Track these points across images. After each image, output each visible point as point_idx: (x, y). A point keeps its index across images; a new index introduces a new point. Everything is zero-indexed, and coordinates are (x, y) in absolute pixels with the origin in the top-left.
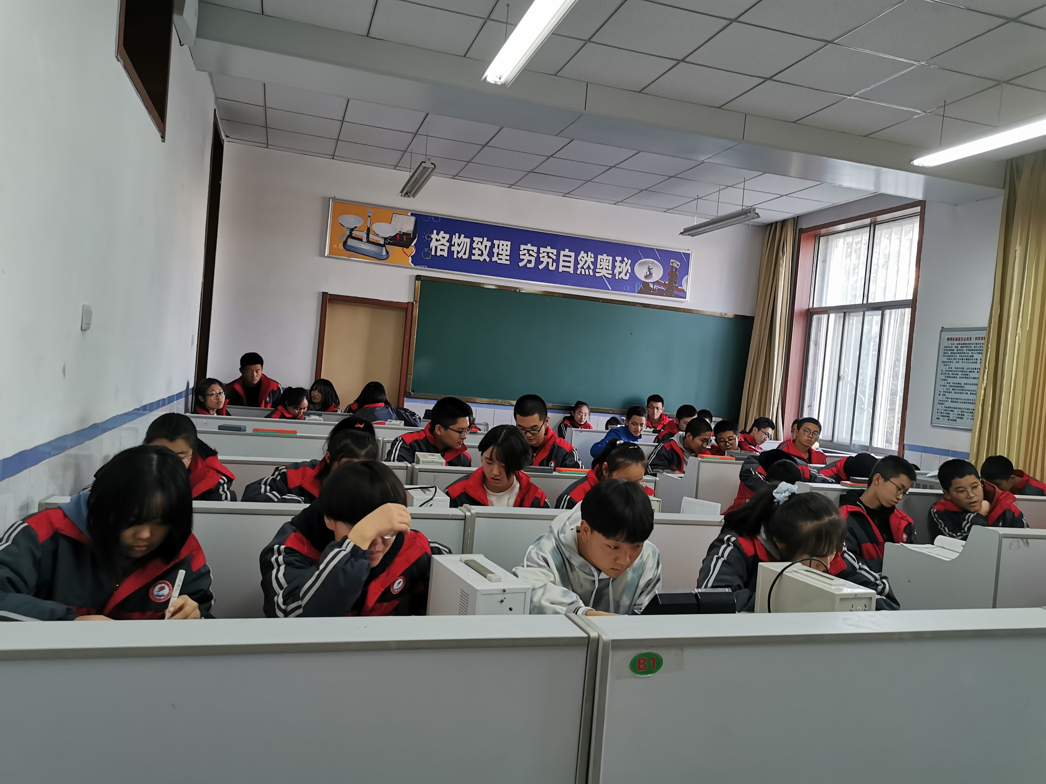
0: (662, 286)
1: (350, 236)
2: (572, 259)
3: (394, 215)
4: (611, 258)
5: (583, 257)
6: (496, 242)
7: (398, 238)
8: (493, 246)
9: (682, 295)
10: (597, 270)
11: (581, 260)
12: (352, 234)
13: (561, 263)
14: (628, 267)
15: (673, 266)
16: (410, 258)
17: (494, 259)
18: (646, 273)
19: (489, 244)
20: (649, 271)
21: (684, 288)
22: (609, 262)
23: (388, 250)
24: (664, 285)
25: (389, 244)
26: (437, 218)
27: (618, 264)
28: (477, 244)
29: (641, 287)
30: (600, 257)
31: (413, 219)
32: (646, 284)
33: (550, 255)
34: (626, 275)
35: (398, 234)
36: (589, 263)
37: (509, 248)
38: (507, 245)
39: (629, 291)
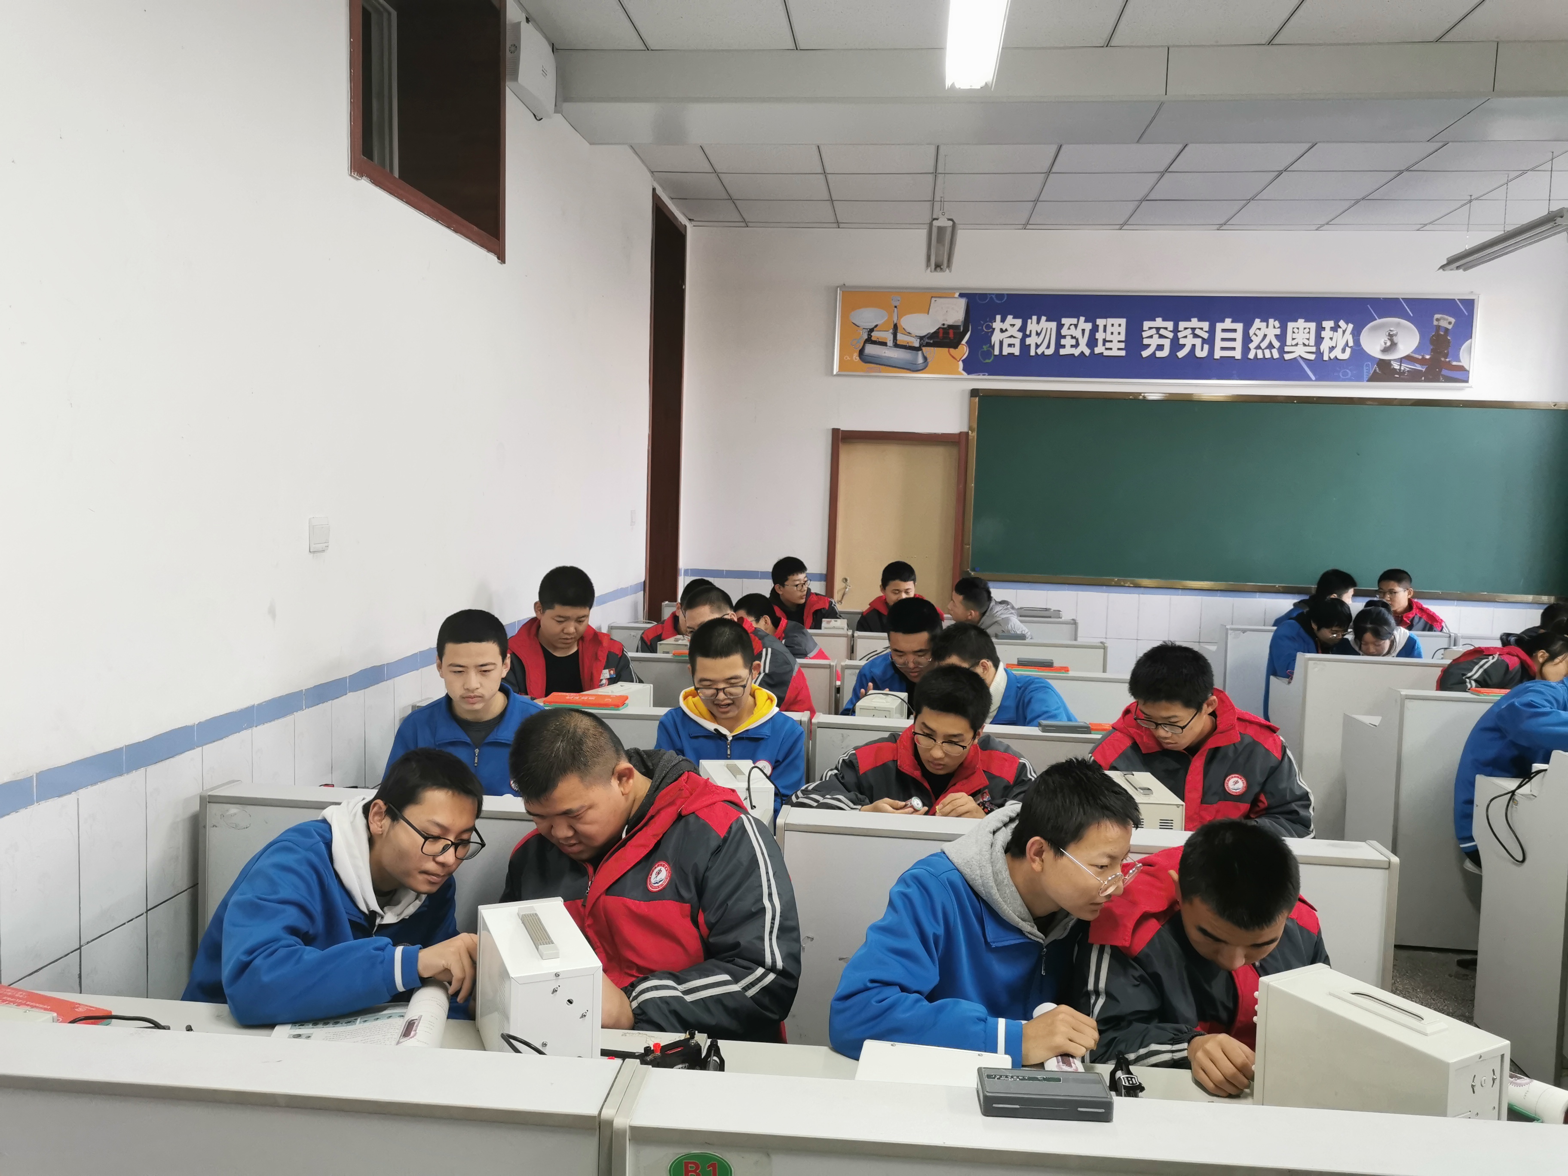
0: (1417, 365)
1: (869, 340)
2: (1239, 335)
3: (933, 299)
4: (1313, 326)
5: (1260, 329)
6: (1100, 322)
7: (941, 335)
8: (1095, 329)
9: (1461, 375)
10: (1287, 349)
11: (1255, 334)
12: (871, 336)
13: (1218, 344)
14: (1348, 336)
15: (1438, 327)
16: (961, 364)
17: (1097, 350)
18: (1383, 344)
19: (1088, 326)
20: (1391, 340)
21: (1464, 362)
22: (1309, 333)
23: (925, 354)
24: (1422, 361)
25: (928, 345)
26: (1000, 296)
27: (1326, 334)
28: (1069, 328)
29: (1375, 370)
30: (1291, 325)
31: (963, 302)
32: (1384, 365)
33: (1197, 332)
34: (1344, 351)
35: (939, 328)
36: (1271, 338)
37: (1123, 330)
38: (1120, 325)
39: (1350, 380)
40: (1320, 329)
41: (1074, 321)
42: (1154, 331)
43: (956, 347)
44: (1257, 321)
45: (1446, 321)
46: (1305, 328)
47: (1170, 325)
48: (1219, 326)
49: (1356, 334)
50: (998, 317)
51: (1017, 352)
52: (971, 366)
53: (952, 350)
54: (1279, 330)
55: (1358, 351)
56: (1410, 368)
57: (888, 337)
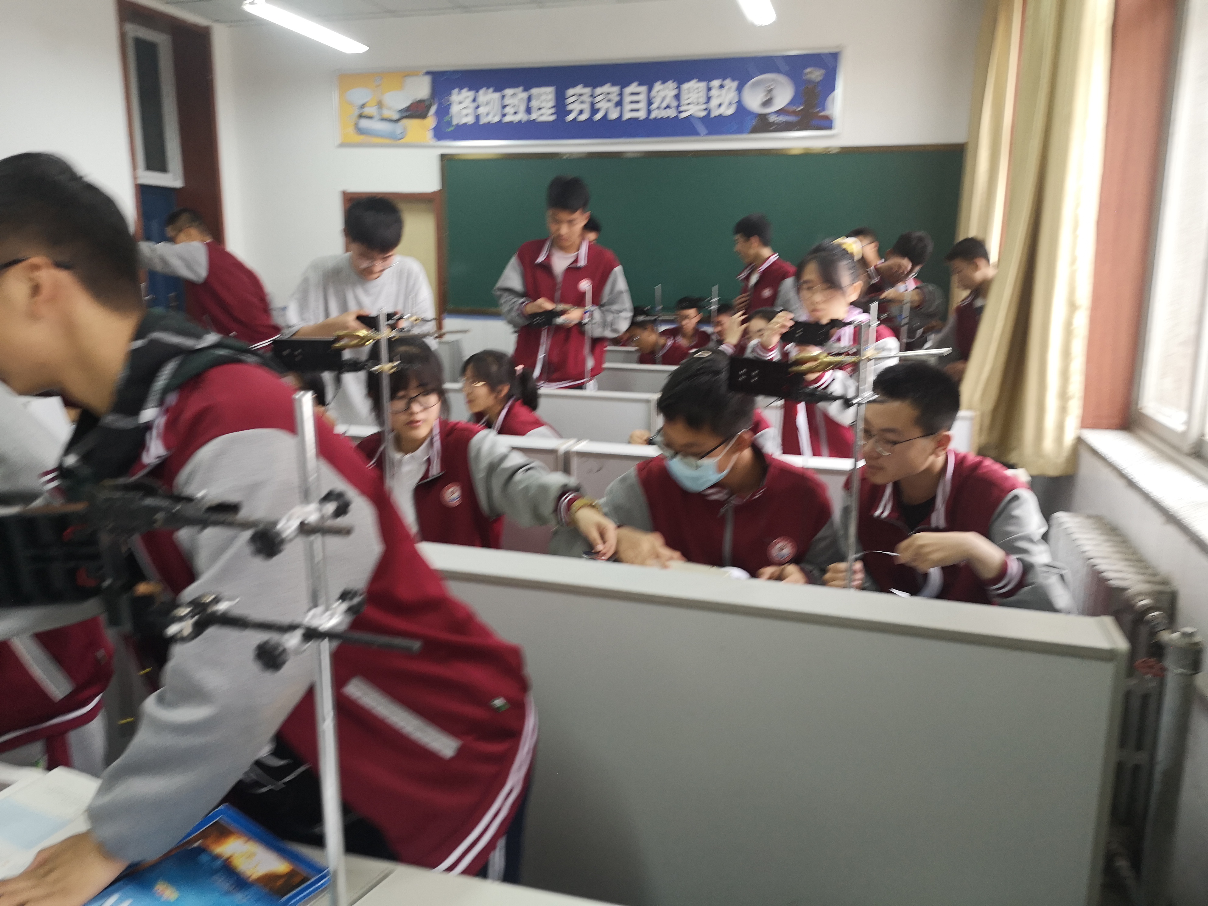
0: (790, 116)
2: (642, 97)
3: (406, 77)
5: (660, 91)
6: (534, 91)
7: (414, 108)
8: (530, 97)
9: (827, 124)
10: (682, 108)
11: (656, 96)
12: (363, 111)
13: (627, 107)
14: (733, 93)
15: (810, 79)
16: (431, 132)
17: (533, 117)
18: (762, 99)
19: (525, 95)
20: (769, 95)
21: (829, 112)
22: (700, 92)
23: (403, 125)
24: (794, 113)
25: (406, 117)
26: (457, 72)
27: (714, 92)
28: (510, 98)
29: (754, 123)
30: (686, 86)
31: (428, 79)
32: (762, 118)
33: (610, 96)
34: (729, 107)
35: (412, 102)
36: (669, 98)
37: (552, 97)
38: (550, 93)
39: (734, 133)
40: (709, 88)
41: (514, 91)
42: (576, 97)
43: (426, 118)
44: (658, 83)
45: (815, 74)
46: (696, 88)
47: (588, 91)
48: (628, 90)
49: (739, 91)
50: (455, 91)
51: (472, 122)
52: (439, 134)
53: (423, 120)
54: (676, 90)
55: (741, 107)
56: (784, 119)
57: (374, 112)
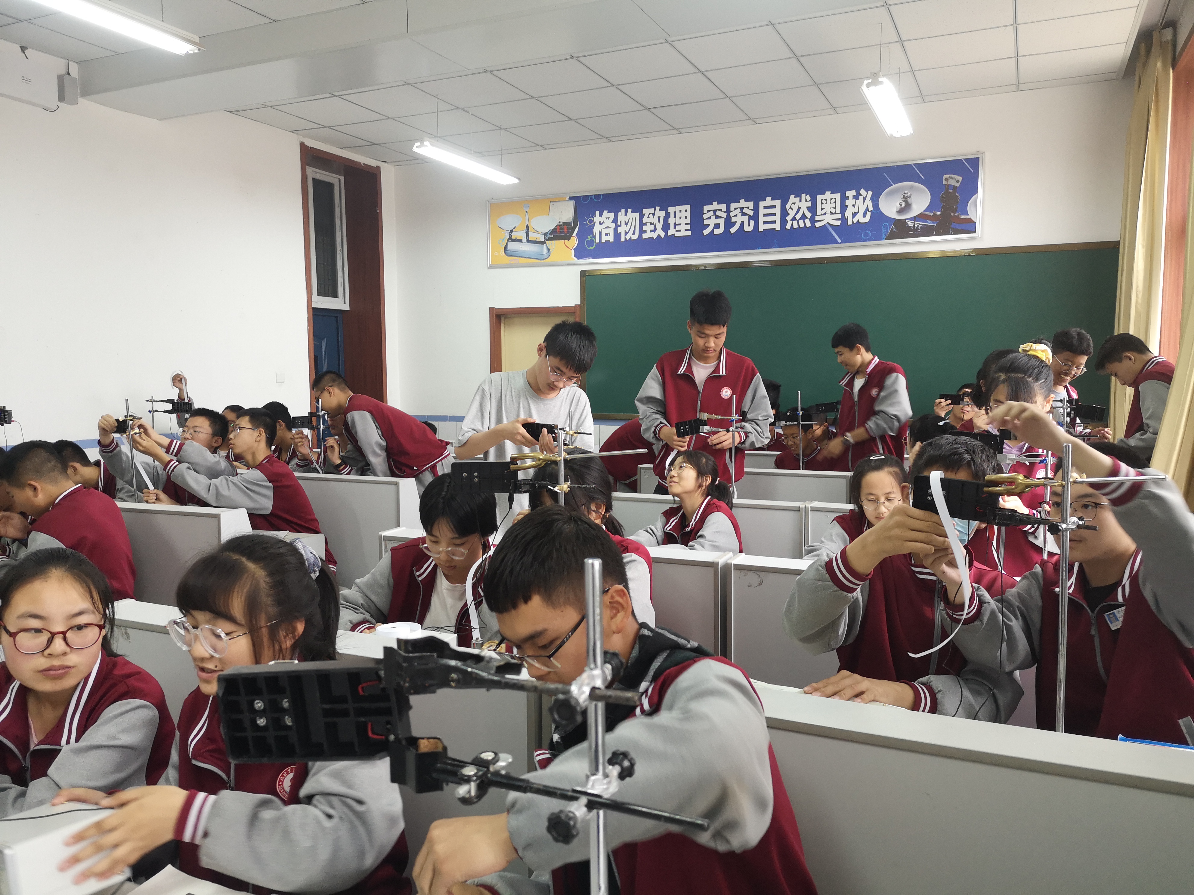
0: (929, 221)
1: (510, 239)
2: (778, 211)
3: (552, 203)
4: (838, 196)
8: (668, 215)
12: (511, 235)
13: (762, 219)
14: (869, 203)
15: (948, 186)
19: (663, 214)
20: (906, 202)
21: (971, 216)
24: (934, 218)
25: (550, 239)
27: (849, 202)
28: (648, 217)
30: (820, 198)
31: (572, 203)
33: (745, 210)
35: (557, 225)
37: (688, 214)
38: (686, 211)
39: (870, 240)
40: (844, 198)
41: (652, 210)
42: (712, 213)
43: (569, 239)
44: (792, 196)
45: (954, 180)
46: (831, 199)
47: (723, 207)
48: (762, 204)
49: (875, 200)
50: (597, 213)
51: (612, 240)
52: (581, 253)
53: (566, 241)
54: (810, 202)
55: (877, 214)
56: (923, 225)
57: (522, 235)
